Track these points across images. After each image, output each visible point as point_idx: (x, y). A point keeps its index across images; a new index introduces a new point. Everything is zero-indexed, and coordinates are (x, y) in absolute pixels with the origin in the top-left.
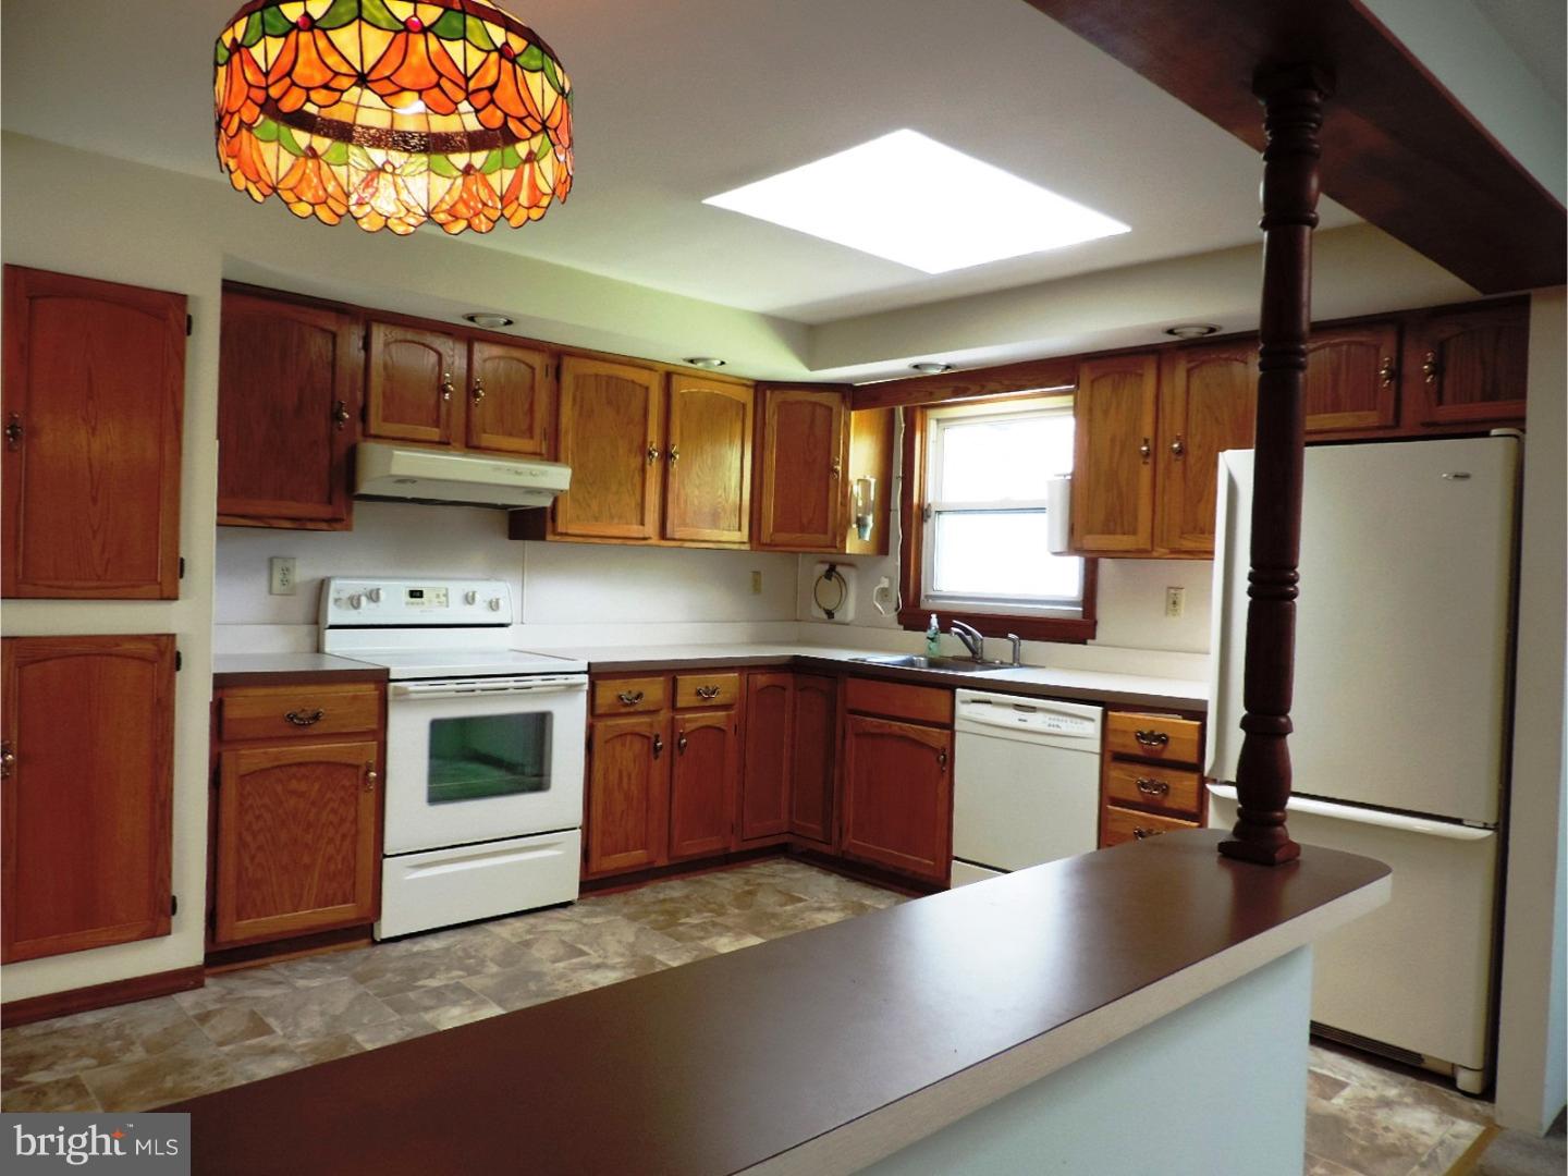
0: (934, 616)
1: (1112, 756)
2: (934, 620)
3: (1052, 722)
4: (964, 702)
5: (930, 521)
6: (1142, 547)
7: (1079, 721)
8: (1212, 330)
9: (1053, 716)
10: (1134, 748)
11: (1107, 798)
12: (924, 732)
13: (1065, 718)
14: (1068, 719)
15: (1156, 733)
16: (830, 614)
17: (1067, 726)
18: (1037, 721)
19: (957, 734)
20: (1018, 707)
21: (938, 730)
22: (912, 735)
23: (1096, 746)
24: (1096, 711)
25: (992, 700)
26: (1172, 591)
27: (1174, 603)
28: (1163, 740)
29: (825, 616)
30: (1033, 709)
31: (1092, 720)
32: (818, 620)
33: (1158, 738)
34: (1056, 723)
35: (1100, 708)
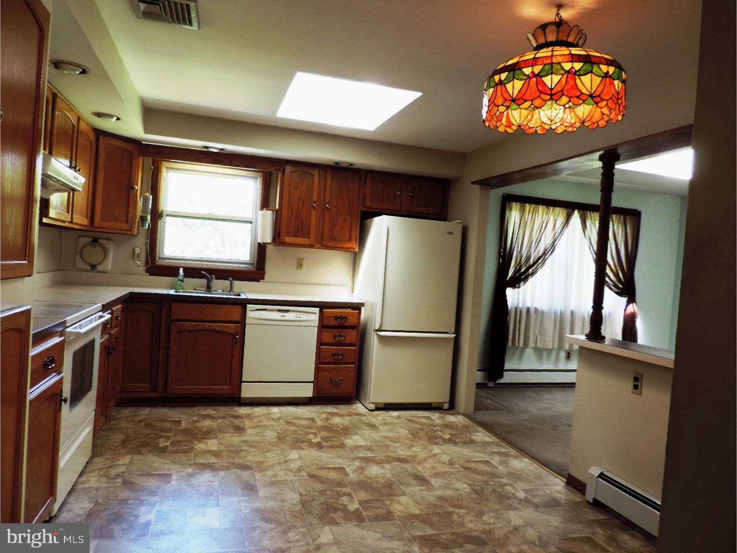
0: (181, 269)
1: (323, 326)
2: (181, 271)
3: (297, 316)
4: (251, 311)
5: (162, 219)
6: (311, 243)
7: (309, 314)
8: (351, 165)
9: (297, 313)
10: (334, 323)
11: (320, 343)
12: (224, 326)
13: (303, 314)
14: (305, 314)
15: (343, 316)
16: (93, 267)
17: (304, 317)
18: (289, 316)
19: (247, 325)
20: (279, 311)
21: (233, 325)
22: (218, 328)
23: (316, 324)
24: (317, 310)
25: (268, 309)
26: (300, 260)
27: (301, 265)
28: (346, 318)
29: (89, 268)
30: (288, 311)
31: (315, 313)
32: (86, 271)
33: (344, 318)
34: (299, 316)
35: (318, 309)
